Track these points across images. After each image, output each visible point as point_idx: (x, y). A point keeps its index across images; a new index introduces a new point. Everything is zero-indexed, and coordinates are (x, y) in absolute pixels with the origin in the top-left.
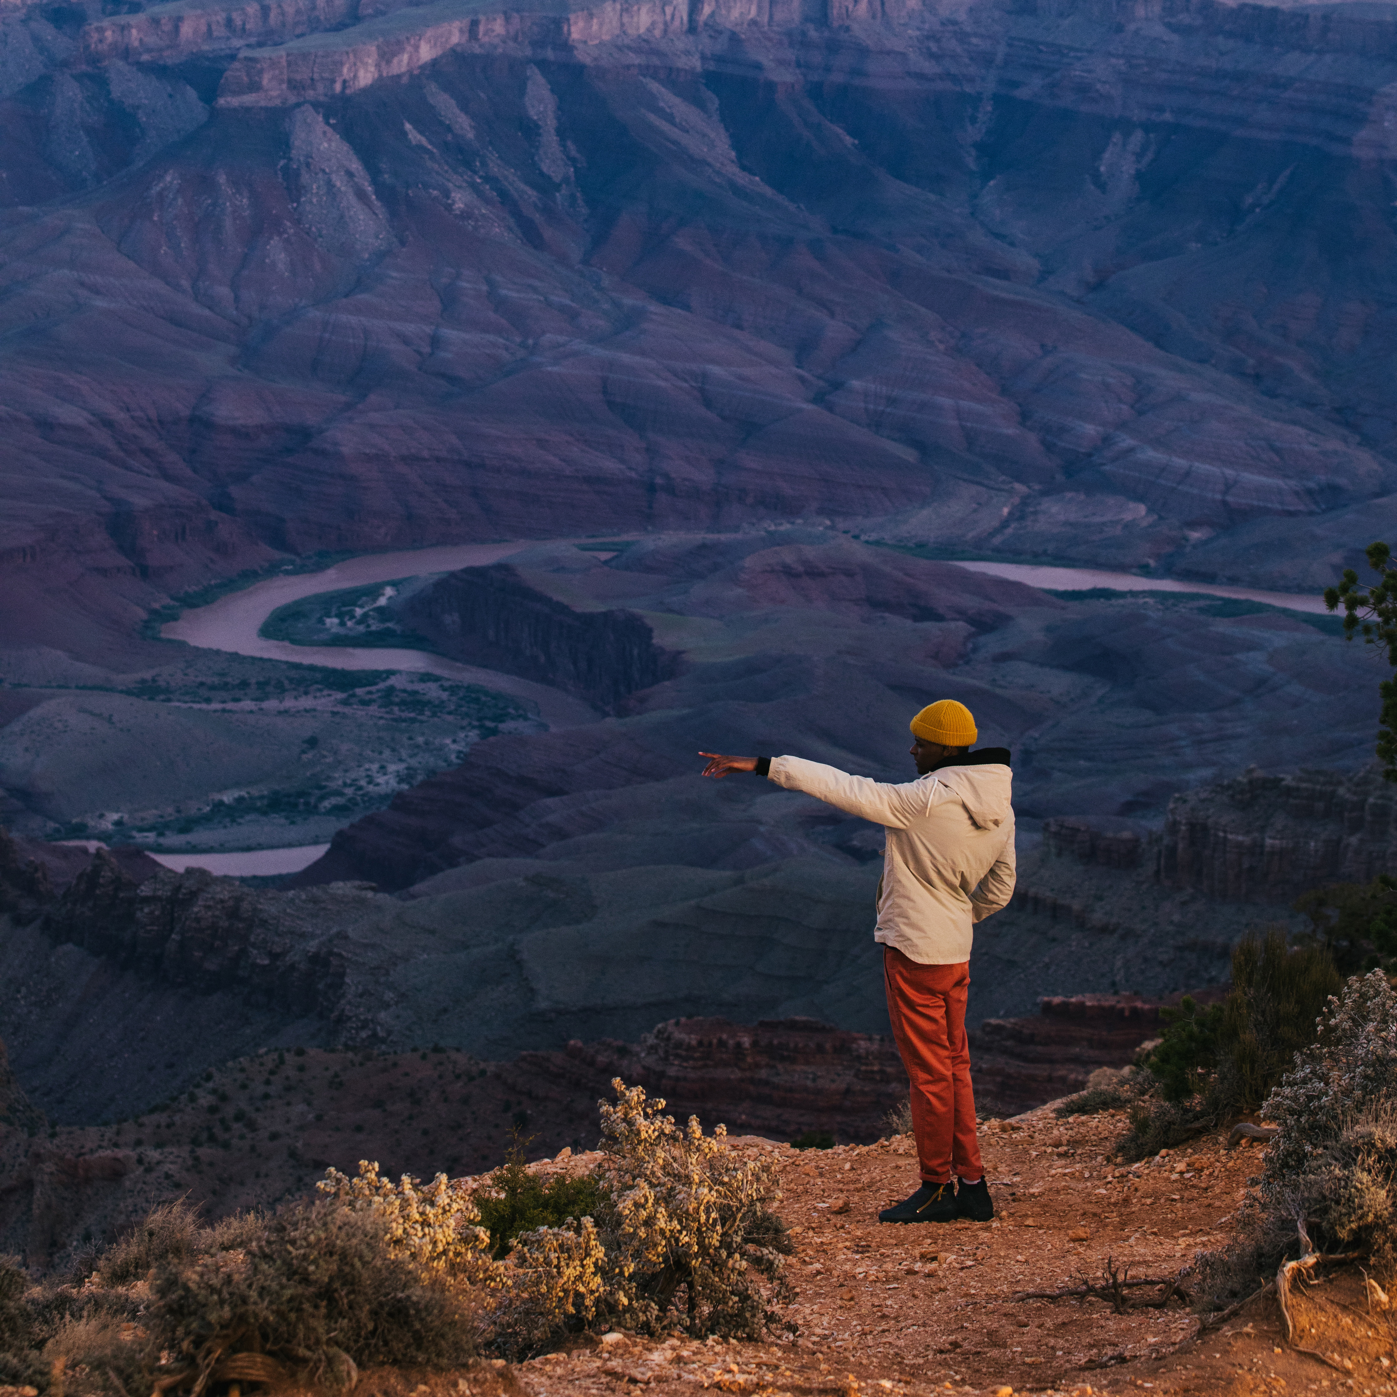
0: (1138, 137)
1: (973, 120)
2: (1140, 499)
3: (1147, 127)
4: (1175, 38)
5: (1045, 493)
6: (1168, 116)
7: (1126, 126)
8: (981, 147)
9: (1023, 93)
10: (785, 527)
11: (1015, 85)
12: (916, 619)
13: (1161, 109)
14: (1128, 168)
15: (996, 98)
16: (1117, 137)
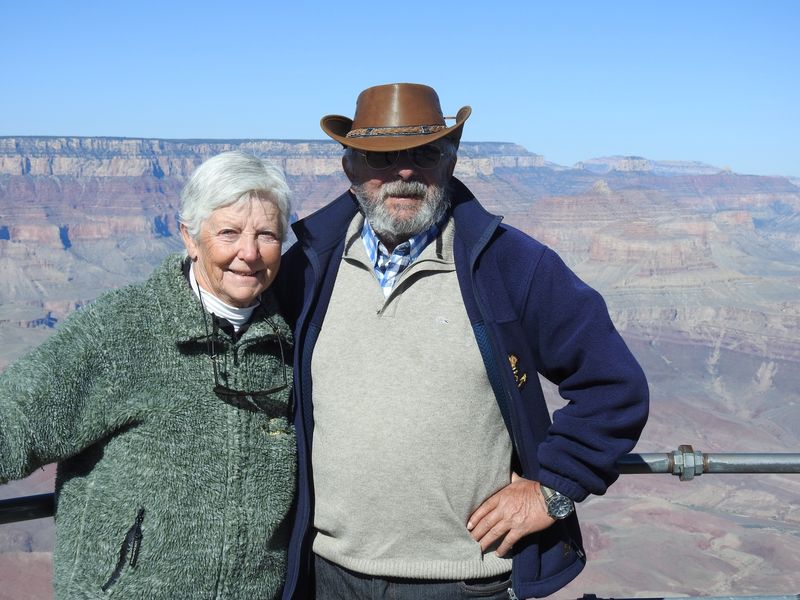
0: (772, 364)
1: (712, 356)
2: (772, 493)
3: (775, 361)
4: (786, 329)
5: (737, 489)
6: (783, 357)
7: (767, 360)
8: (715, 366)
9: (730, 348)
10: (644, 496)
11: (727, 344)
12: (691, 532)
13: (780, 355)
14: (768, 374)
15: (721, 349)
16: (764, 364)
